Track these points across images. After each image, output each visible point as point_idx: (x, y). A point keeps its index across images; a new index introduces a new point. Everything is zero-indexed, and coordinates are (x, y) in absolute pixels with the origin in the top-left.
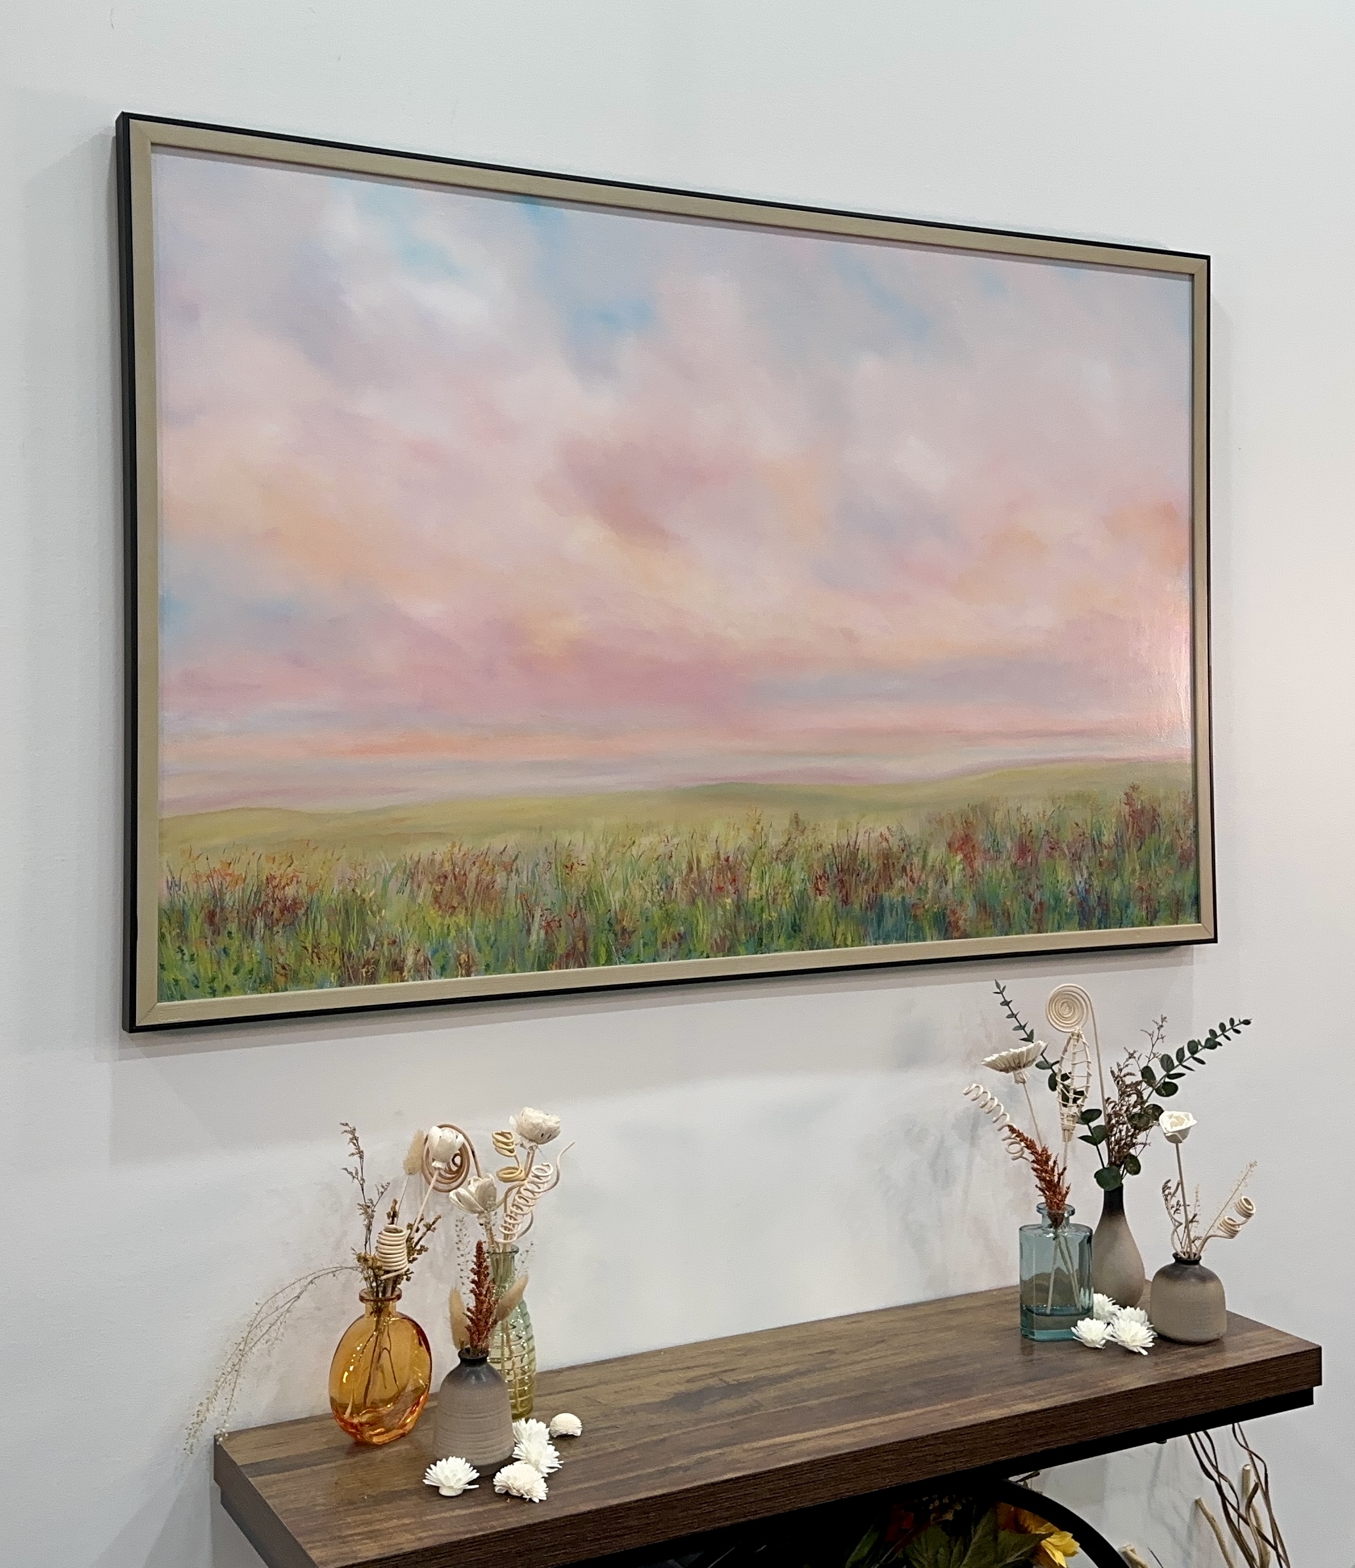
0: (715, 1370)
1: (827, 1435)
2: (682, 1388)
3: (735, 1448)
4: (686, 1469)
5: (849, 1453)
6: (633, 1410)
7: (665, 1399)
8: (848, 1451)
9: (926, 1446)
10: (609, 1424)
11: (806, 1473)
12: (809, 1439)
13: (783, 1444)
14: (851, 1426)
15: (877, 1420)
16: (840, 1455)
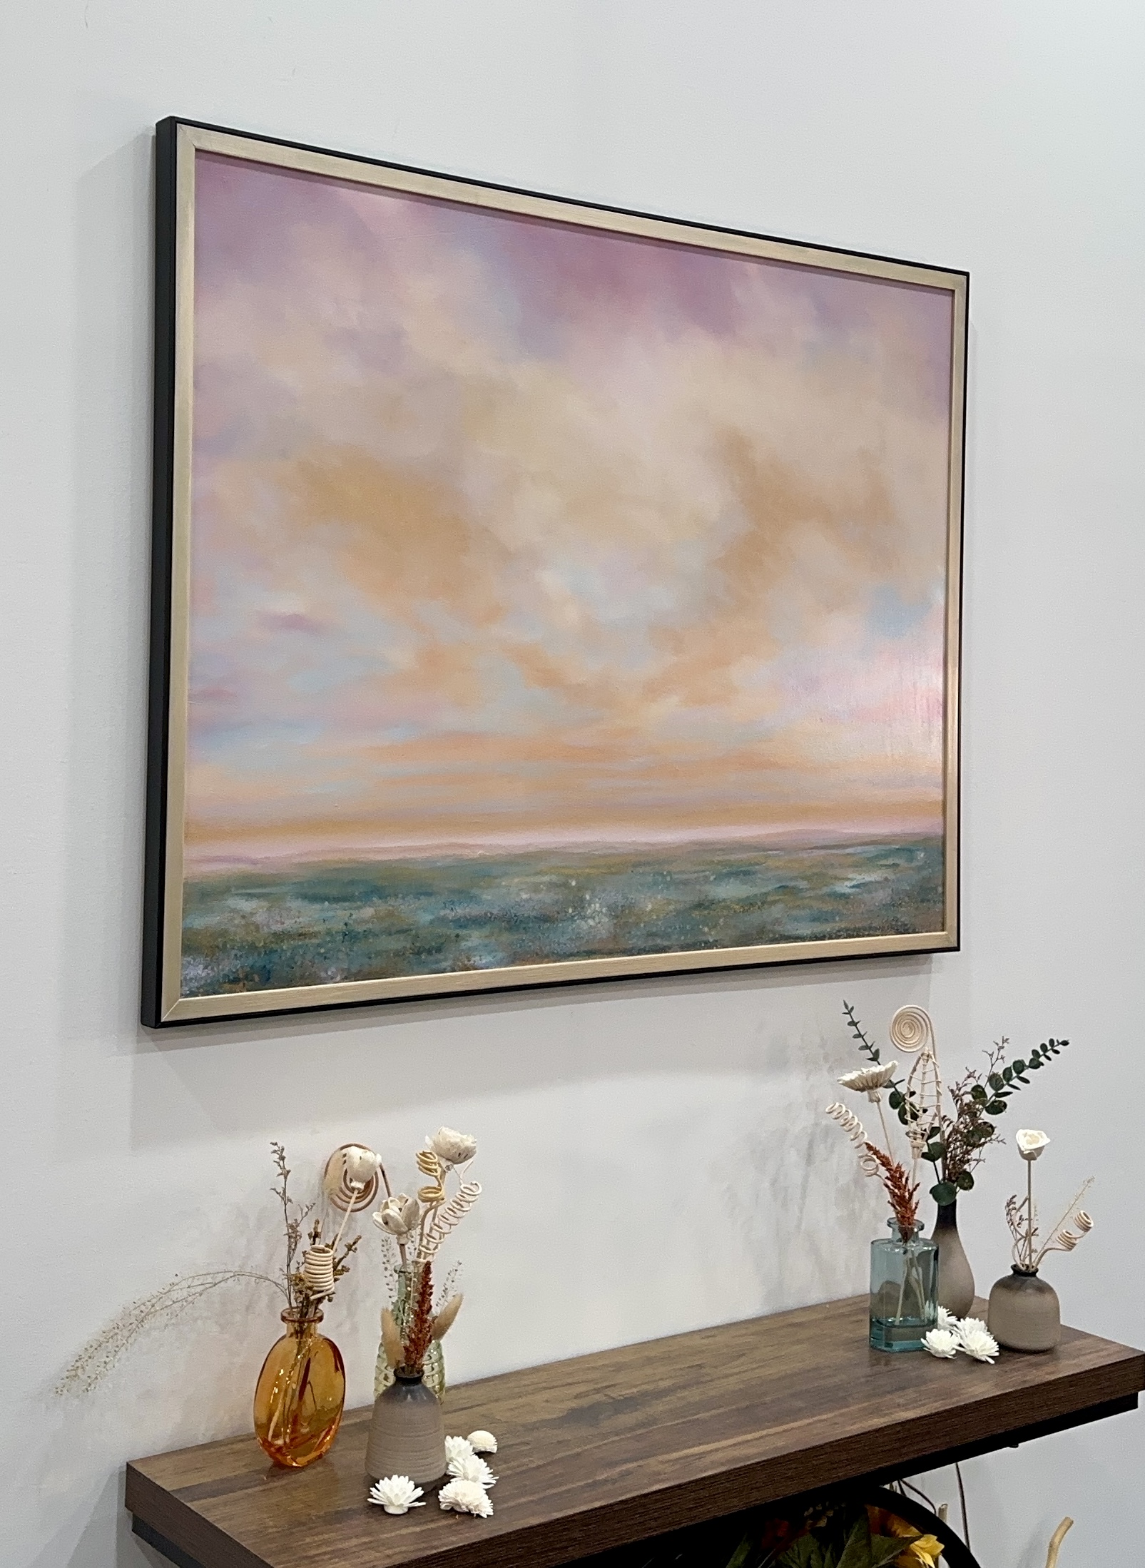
0: (599, 1386)
1: (731, 1446)
2: (573, 1404)
4: (614, 1481)
6: (533, 1427)
7: (561, 1415)
10: (519, 1441)
11: (723, 1483)
12: (717, 1450)
13: (695, 1455)
16: (751, 1464)
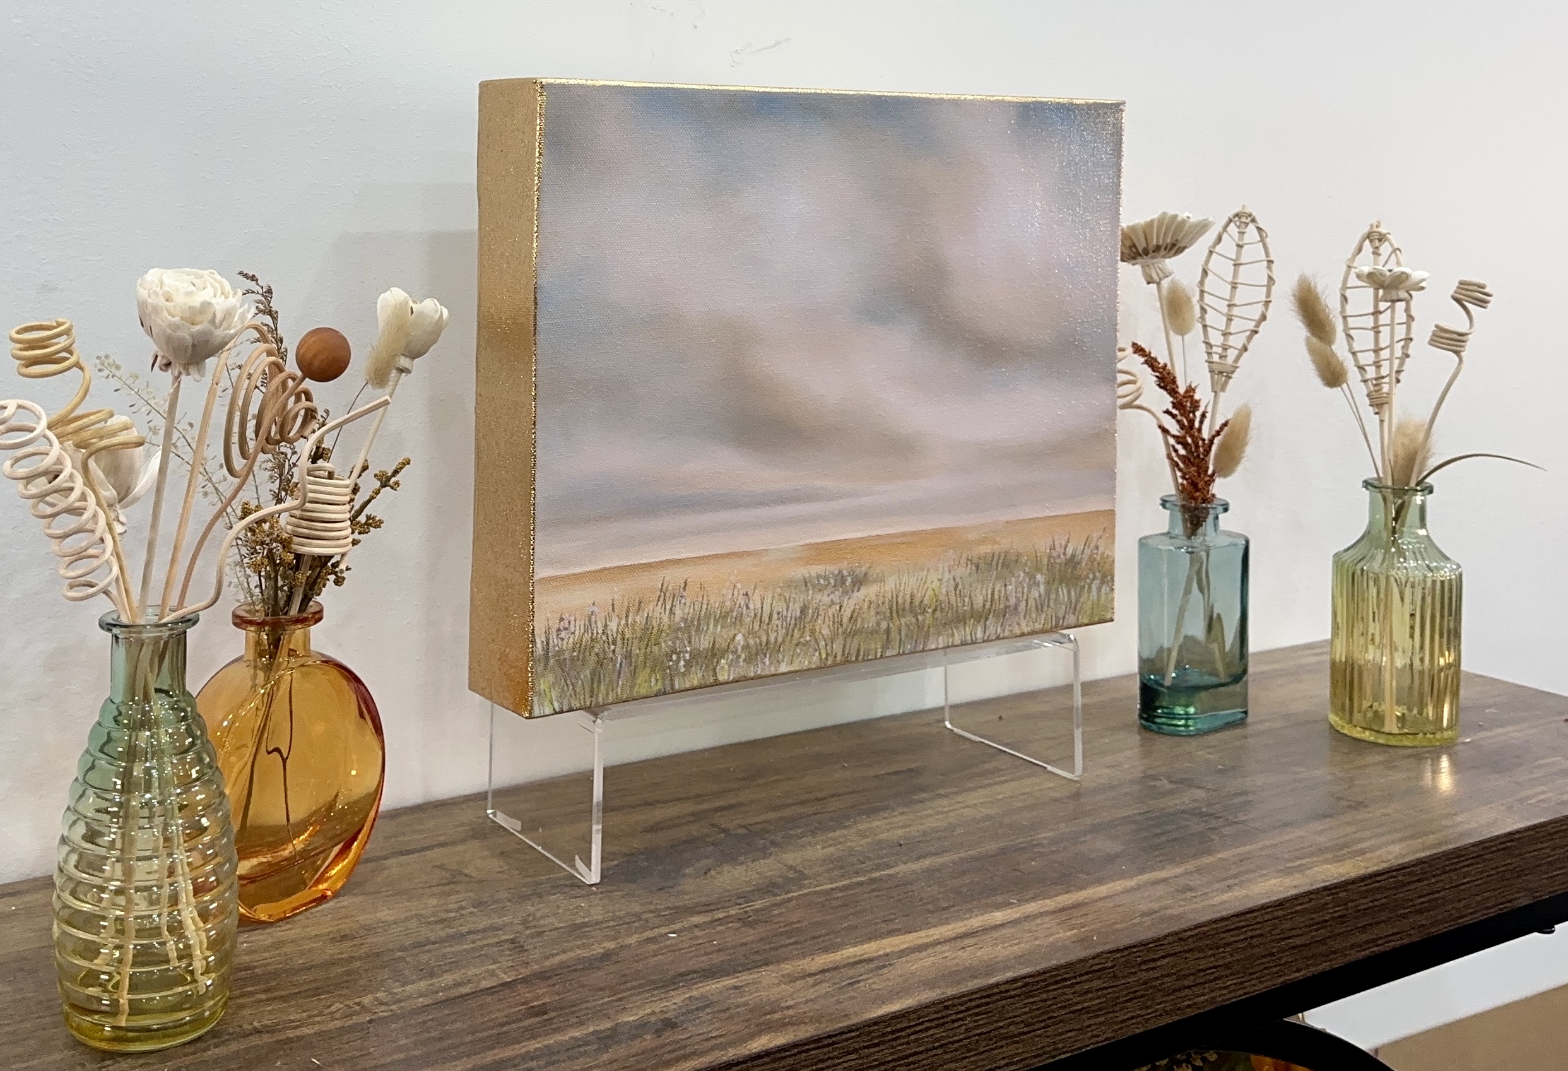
0: (704, 807)
1: (955, 938)
3: (768, 976)
5: (1015, 980)
8: (1009, 975)
9: (1163, 957)
11: (928, 1029)
12: (921, 948)
13: (870, 960)
14: (999, 916)
15: (1049, 904)
16: (997, 985)
